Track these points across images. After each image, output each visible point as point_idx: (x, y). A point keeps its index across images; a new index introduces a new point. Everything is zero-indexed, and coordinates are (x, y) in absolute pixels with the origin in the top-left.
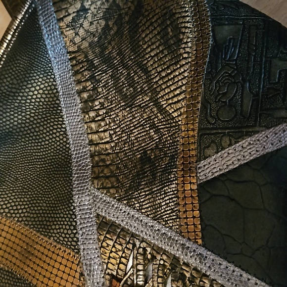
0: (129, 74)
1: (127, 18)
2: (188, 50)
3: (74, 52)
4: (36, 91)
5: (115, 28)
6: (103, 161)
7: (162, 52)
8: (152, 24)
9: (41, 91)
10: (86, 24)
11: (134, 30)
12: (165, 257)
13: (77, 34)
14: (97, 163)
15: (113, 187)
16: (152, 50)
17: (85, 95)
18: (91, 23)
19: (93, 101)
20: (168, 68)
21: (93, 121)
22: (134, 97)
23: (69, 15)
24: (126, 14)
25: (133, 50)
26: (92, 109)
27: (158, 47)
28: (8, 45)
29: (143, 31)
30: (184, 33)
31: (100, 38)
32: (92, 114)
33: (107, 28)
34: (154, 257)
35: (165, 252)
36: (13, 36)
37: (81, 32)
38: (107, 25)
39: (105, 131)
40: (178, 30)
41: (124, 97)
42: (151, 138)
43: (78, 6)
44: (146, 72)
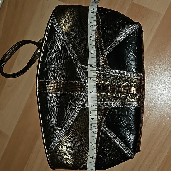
0: (82, 34)
1: (78, 20)
3: (66, 33)
4: (58, 45)
5: (75, 23)
6: (81, 58)
9: (60, 45)
10: (67, 24)
11: (81, 22)
12: (103, 75)
13: (66, 27)
14: (79, 59)
15: (85, 63)
17: (72, 43)
18: (69, 24)
21: (76, 49)
22: (85, 39)
23: (62, 23)
25: (81, 28)
26: (75, 46)
28: (47, 35)
29: (83, 22)
31: (72, 27)
34: (100, 76)
36: (47, 33)
38: (73, 23)
39: (80, 50)
41: (82, 40)
43: (64, 20)
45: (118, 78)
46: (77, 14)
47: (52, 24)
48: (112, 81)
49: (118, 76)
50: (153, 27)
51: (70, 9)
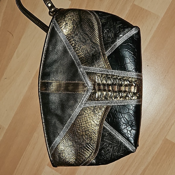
0: (83, 37)
2: (96, 27)
3: (67, 35)
4: (59, 47)
5: (76, 26)
6: (83, 59)
7: (90, 29)
8: (85, 23)
9: (61, 47)
11: (81, 26)
12: (104, 75)
14: (81, 60)
15: (87, 64)
16: (87, 29)
17: (73, 45)
18: (69, 27)
19: (76, 46)
20: (92, 32)
21: (77, 50)
22: (86, 42)
23: (63, 26)
24: (78, 22)
25: (82, 30)
27: (88, 28)
28: (48, 37)
29: (84, 25)
30: (94, 23)
31: (73, 30)
32: (76, 49)
34: (102, 76)
36: (49, 35)
37: (67, 29)
38: (73, 26)
39: (81, 52)
40: (92, 23)
41: (83, 43)
42: (93, 50)
43: (65, 23)
44: (87, 35)
45: (119, 78)
46: (77, 17)
47: (53, 27)
48: (113, 80)
50: (152, 28)
51: (70, 12)
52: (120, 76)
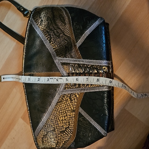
0: (57, 31)
1: (52, 19)
2: (67, 21)
3: (43, 31)
5: (50, 22)
6: (58, 51)
7: (62, 23)
8: (58, 18)
9: (39, 42)
10: (43, 23)
11: (54, 21)
12: (76, 65)
13: (42, 26)
14: (56, 52)
15: (61, 56)
16: (60, 24)
17: (49, 39)
18: (45, 23)
19: (51, 40)
20: (64, 26)
21: (53, 44)
22: (59, 35)
23: (39, 23)
24: (51, 18)
25: (55, 25)
26: (51, 41)
27: (61, 23)
28: (27, 34)
29: (56, 20)
30: (65, 18)
31: (48, 25)
32: (52, 42)
33: (48, 23)
34: (74, 66)
35: (76, 64)
36: (28, 32)
37: (43, 25)
38: (48, 22)
39: (56, 45)
40: (63, 18)
41: (57, 36)
42: (66, 42)
43: (40, 20)
44: (60, 29)
45: (89, 66)
46: (51, 13)
47: (31, 24)
48: (84, 69)
49: (89, 65)
51: (45, 10)
52: (90, 65)
